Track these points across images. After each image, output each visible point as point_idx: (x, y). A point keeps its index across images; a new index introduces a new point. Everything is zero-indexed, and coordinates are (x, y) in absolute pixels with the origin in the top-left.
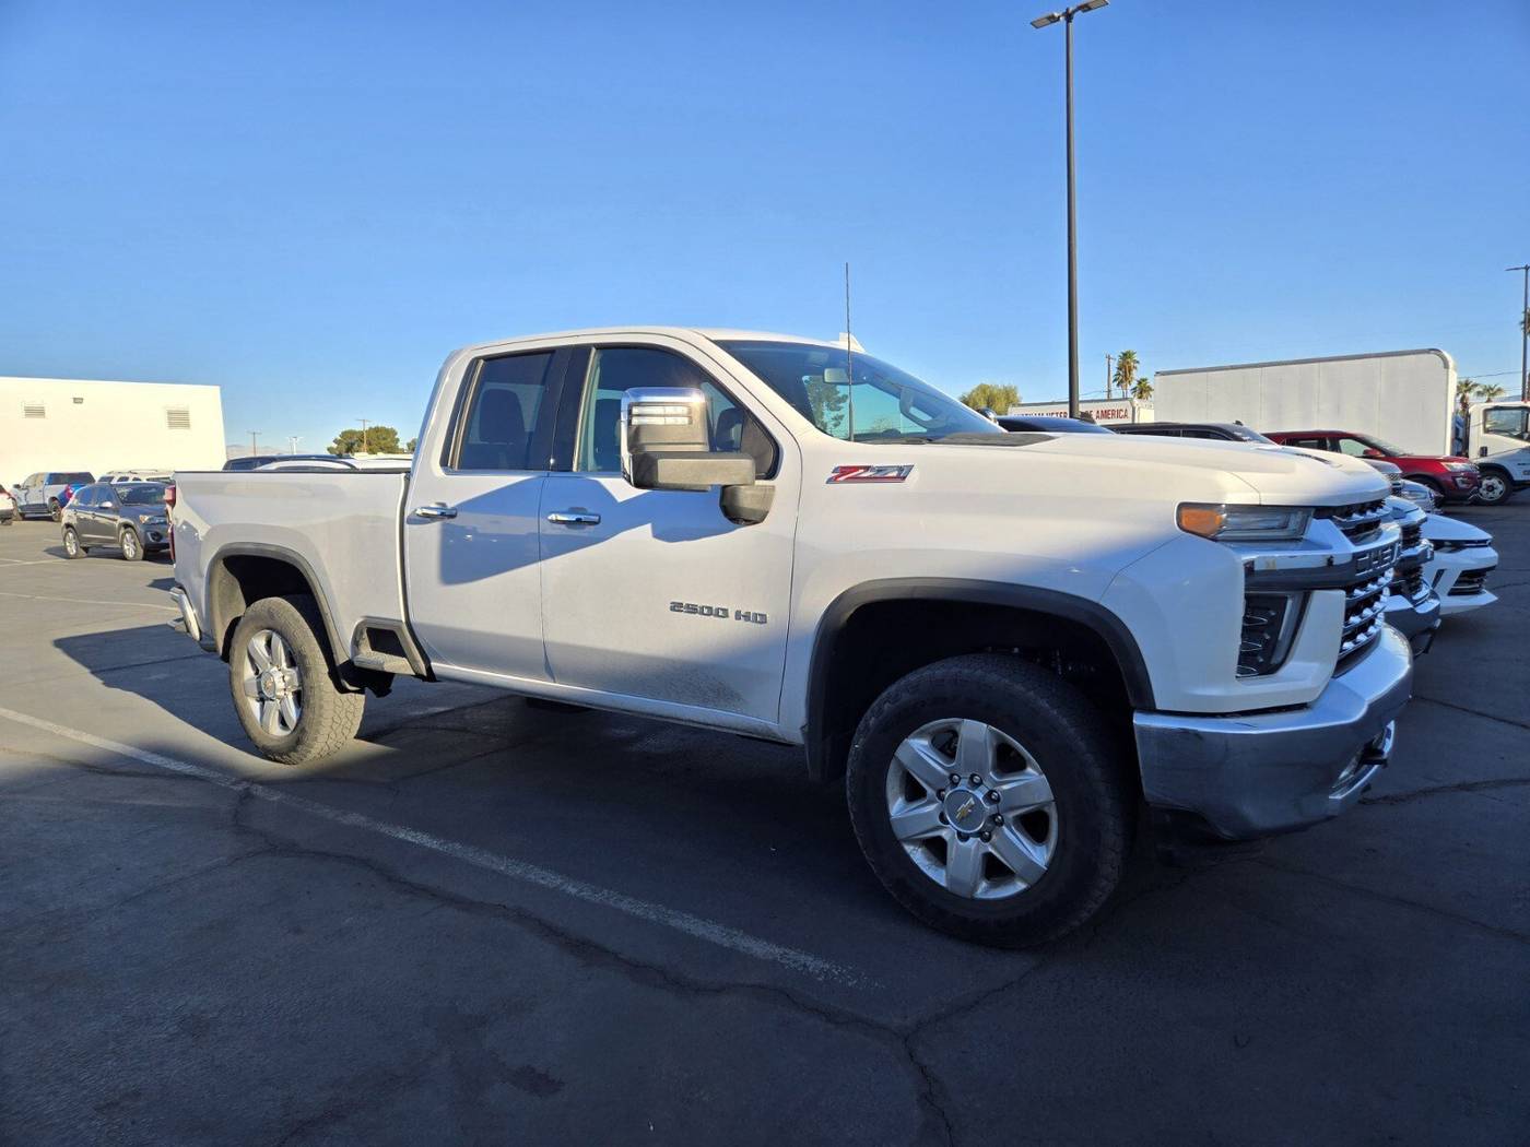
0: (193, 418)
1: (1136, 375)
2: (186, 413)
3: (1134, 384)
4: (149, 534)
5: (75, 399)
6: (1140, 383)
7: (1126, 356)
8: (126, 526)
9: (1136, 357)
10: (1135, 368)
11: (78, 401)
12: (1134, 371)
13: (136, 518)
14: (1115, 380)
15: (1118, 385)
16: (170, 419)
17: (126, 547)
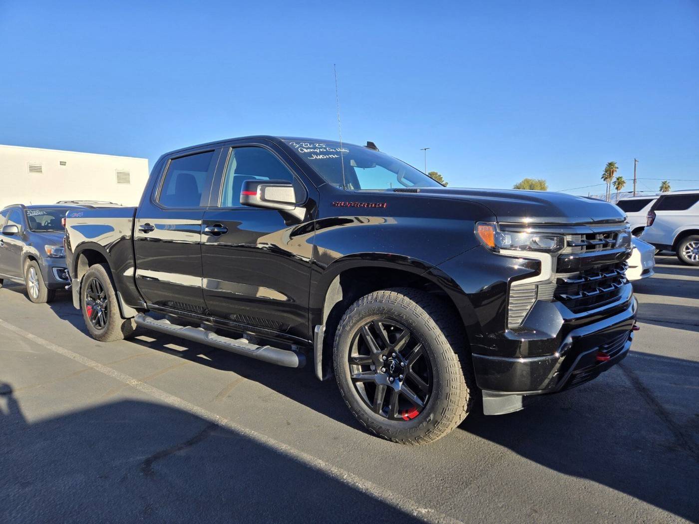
0: (132, 178)
1: (615, 175)
2: (128, 174)
3: (614, 179)
4: (55, 270)
5: (61, 162)
6: (618, 179)
7: (611, 164)
8: (32, 258)
9: (616, 165)
10: (616, 171)
11: (63, 163)
12: (615, 173)
13: (40, 248)
14: (602, 178)
15: (604, 180)
16: (118, 177)
17: (31, 284)
